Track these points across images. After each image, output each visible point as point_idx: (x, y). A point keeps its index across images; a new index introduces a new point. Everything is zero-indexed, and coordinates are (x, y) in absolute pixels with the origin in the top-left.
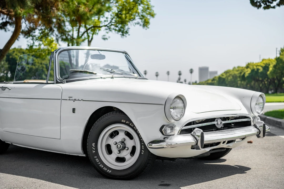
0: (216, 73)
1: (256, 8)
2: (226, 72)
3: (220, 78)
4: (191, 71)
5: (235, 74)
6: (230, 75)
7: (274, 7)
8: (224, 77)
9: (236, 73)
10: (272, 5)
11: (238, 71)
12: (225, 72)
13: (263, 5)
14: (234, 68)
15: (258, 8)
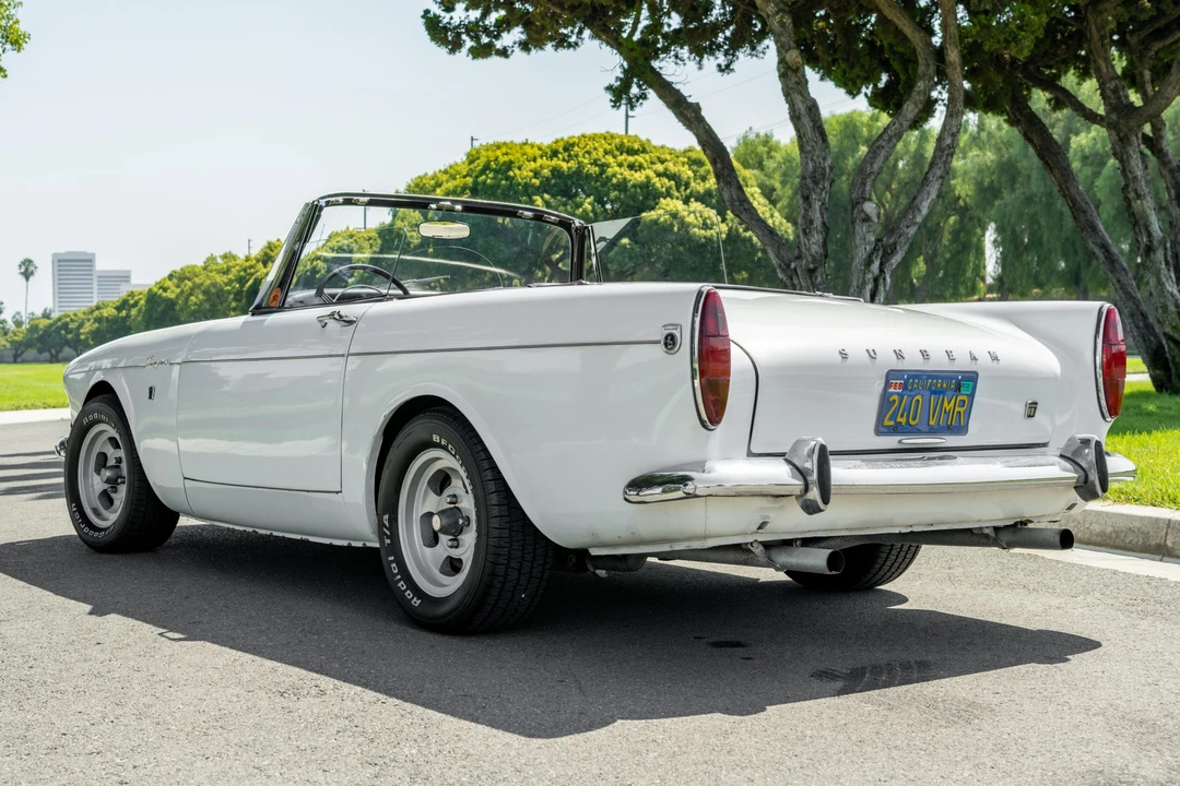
0: (125, 277)
1: (444, 51)
2: (179, 277)
3: (152, 298)
4: (27, 269)
5: (214, 285)
6: (196, 287)
7: (504, 53)
8: (170, 295)
9: (221, 279)
10: (499, 44)
11: (226, 272)
12: (171, 277)
13: (469, 43)
14: (212, 259)
15: (452, 51)
